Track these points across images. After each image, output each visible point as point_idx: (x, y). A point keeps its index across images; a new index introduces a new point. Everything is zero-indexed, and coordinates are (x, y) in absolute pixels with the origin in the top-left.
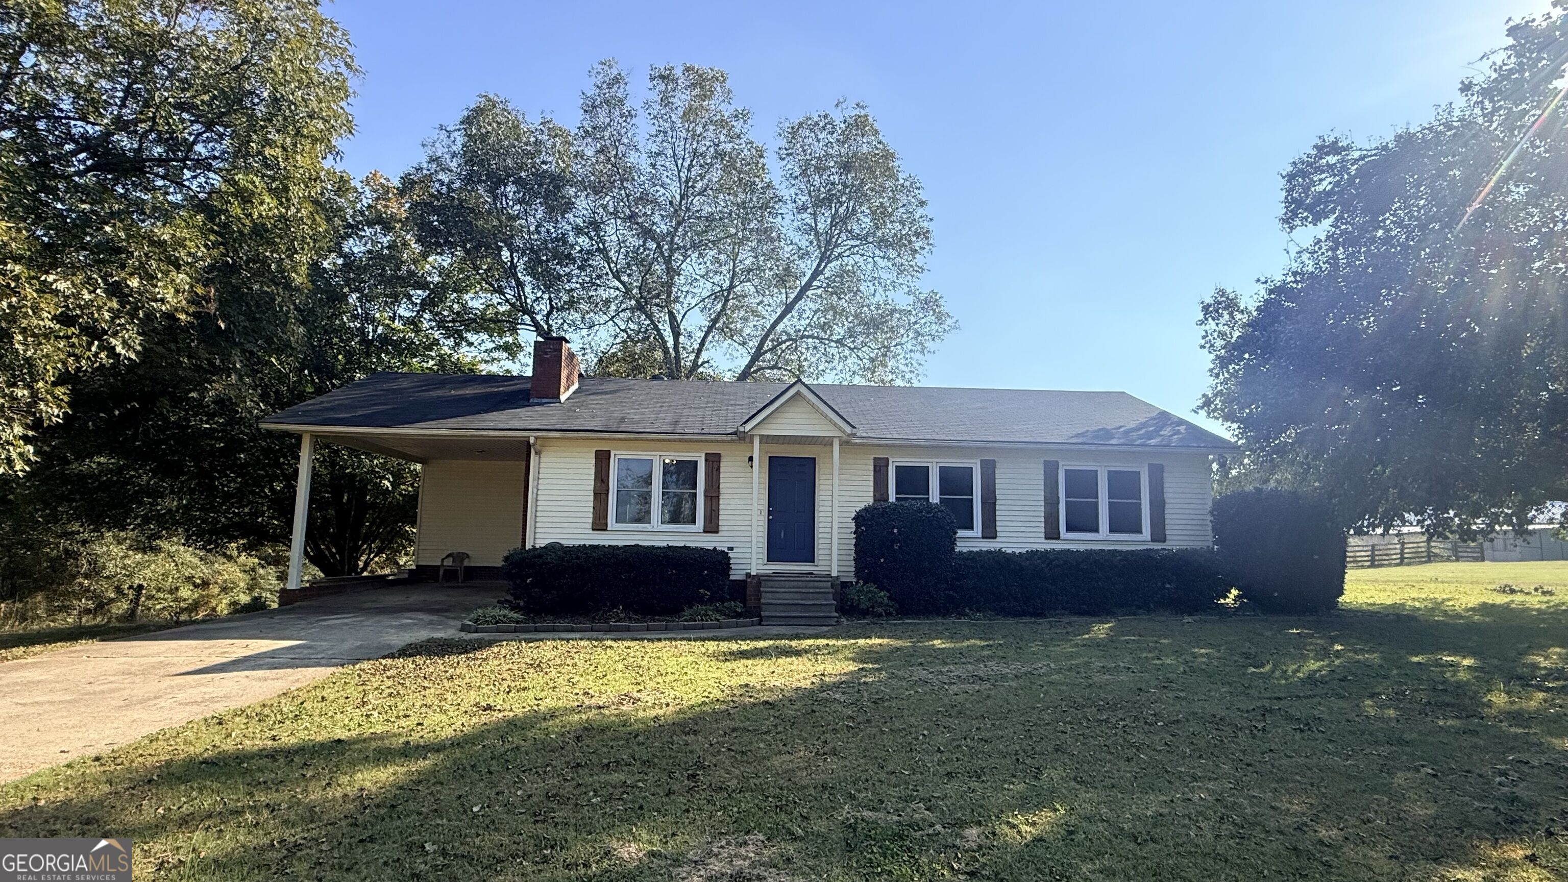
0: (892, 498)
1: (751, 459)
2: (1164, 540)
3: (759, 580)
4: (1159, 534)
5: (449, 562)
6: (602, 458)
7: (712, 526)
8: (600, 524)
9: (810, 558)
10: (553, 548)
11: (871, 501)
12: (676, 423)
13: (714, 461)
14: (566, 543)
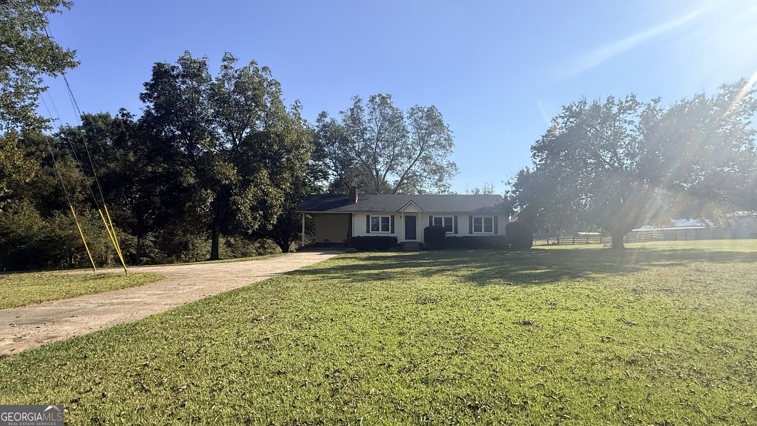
0: (433, 225)
1: (401, 216)
2: (497, 234)
3: (403, 243)
4: (496, 232)
5: (324, 242)
6: (368, 217)
7: (393, 232)
8: (368, 232)
9: (415, 239)
10: (359, 237)
11: (428, 226)
12: (384, 209)
13: (393, 217)
14: (361, 236)
